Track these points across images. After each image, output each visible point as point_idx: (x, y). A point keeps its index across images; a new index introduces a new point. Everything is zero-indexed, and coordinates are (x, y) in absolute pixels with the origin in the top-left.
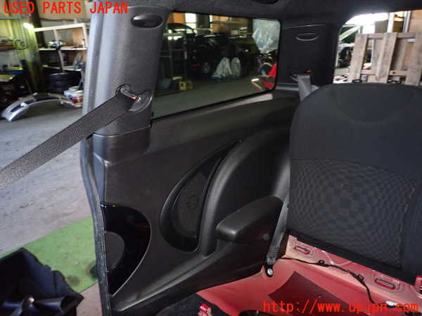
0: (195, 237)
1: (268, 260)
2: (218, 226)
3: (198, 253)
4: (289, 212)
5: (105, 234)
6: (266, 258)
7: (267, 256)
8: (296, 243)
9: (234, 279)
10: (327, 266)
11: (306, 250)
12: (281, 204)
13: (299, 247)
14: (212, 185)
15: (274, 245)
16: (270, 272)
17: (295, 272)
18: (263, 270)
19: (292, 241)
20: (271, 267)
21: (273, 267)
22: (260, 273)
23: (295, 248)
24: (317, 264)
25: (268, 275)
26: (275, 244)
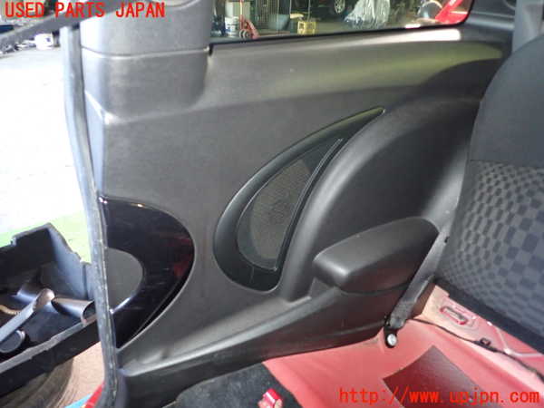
0: (275, 269)
1: (393, 322)
2: (317, 256)
3: (277, 294)
4: (446, 249)
5: (106, 251)
6: (389, 317)
7: (393, 315)
8: (444, 300)
9: (330, 346)
10: (494, 350)
11: (461, 317)
12: (433, 235)
13: (449, 308)
14: (320, 186)
15: (407, 299)
16: (391, 339)
17: (433, 347)
18: (380, 335)
19: (438, 296)
20: (394, 331)
21: (399, 333)
22: (375, 339)
23: (442, 310)
24: (475, 342)
25: (387, 344)
26: (409, 298)
